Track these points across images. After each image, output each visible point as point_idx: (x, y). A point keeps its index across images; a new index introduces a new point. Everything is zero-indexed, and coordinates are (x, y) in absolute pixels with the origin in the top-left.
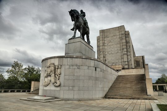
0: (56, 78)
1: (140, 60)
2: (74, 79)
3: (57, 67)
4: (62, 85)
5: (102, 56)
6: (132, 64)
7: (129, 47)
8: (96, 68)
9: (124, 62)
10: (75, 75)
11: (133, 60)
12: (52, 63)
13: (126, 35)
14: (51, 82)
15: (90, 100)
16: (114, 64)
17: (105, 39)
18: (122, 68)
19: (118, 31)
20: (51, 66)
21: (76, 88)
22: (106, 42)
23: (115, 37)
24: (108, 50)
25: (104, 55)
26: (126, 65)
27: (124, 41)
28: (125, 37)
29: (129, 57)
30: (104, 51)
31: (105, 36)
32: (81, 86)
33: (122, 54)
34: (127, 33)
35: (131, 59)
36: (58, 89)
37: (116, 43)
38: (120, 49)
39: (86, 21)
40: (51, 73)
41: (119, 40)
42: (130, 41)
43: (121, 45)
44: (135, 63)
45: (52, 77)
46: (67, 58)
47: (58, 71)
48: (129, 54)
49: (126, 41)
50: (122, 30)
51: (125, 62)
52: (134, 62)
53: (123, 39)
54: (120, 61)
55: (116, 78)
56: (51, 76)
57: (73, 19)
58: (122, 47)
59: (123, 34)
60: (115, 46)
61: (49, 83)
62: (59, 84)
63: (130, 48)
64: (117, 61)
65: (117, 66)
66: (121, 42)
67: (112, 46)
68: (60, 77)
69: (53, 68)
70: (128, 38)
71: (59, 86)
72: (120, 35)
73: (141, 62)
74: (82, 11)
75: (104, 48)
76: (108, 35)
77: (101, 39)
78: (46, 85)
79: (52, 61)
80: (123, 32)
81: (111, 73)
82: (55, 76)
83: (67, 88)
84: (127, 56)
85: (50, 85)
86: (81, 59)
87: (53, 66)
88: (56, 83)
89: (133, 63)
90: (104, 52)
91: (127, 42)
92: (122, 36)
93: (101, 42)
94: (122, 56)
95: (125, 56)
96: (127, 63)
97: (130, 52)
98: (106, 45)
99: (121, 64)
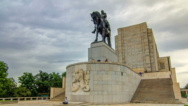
0: (85, 83)
1: (164, 61)
2: (103, 84)
3: (85, 73)
4: (92, 90)
5: (121, 58)
6: (155, 67)
7: (151, 48)
8: (122, 73)
9: (146, 64)
10: (103, 80)
11: (156, 62)
12: (80, 69)
13: (148, 33)
14: (79, 88)
15: (118, 104)
16: (135, 67)
17: (125, 39)
18: (145, 71)
19: (139, 29)
20: (79, 72)
21: (105, 93)
22: (125, 42)
23: (136, 36)
24: (128, 51)
25: (124, 57)
26: (149, 67)
27: (146, 40)
28: (148, 36)
29: (152, 58)
30: (123, 52)
31: (124, 35)
32: (109, 91)
33: (144, 56)
34: (149, 31)
35: (154, 61)
36: (88, 94)
37: (137, 43)
38: (141, 49)
39: (108, 23)
40: (80, 79)
41: (140, 39)
42: (153, 41)
43: (143, 45)
44: (158, 65)
45: (81, 83)
46: (95, 64)
47: (87, 77)
48: (152, 55)
49: (148, 41)
50: (144, 27)
51: (148, 64)
52: (158, 63)
53: (145, 38)
54: (142, 63)
55: (139, 82)
56: (80, 81)
57: (95, 21)
58: (143, 47)
59: (145, 33)
60: (136, 46)
61: (78, 88)
62: (89, 90)
63: (153, 48)
64: (139, 63)
65: (138, 69)
66: (143, 42)
67: (132, 47)
68: (89, 83)
69: (82, 74)
70: (151, 37)
71: (89, 91)
72: (142, 34)
73: (166, 64)
74: (102, 12)
75: (123, 49)
76: (128, 34)
77: (120, 38)
78: (75, 91)
79: (80, 67)
80: (145, 31)
81: (135, 78)
82: (84, 82)
83: (96, 93)
84: (150, 57)
85: (79, 90)
86: (108, 64)
87: (82, 71)
88: (85, 88)
89: (156, 65)
90: (123, 54)
91: (150, 41)
92: (144, 35)
93: (120, 42)
94: (144, 58)
95: (148, 58)
96: (149, 65)
97: (153, 53)
98: (125, 45)
99: (143, 66)
